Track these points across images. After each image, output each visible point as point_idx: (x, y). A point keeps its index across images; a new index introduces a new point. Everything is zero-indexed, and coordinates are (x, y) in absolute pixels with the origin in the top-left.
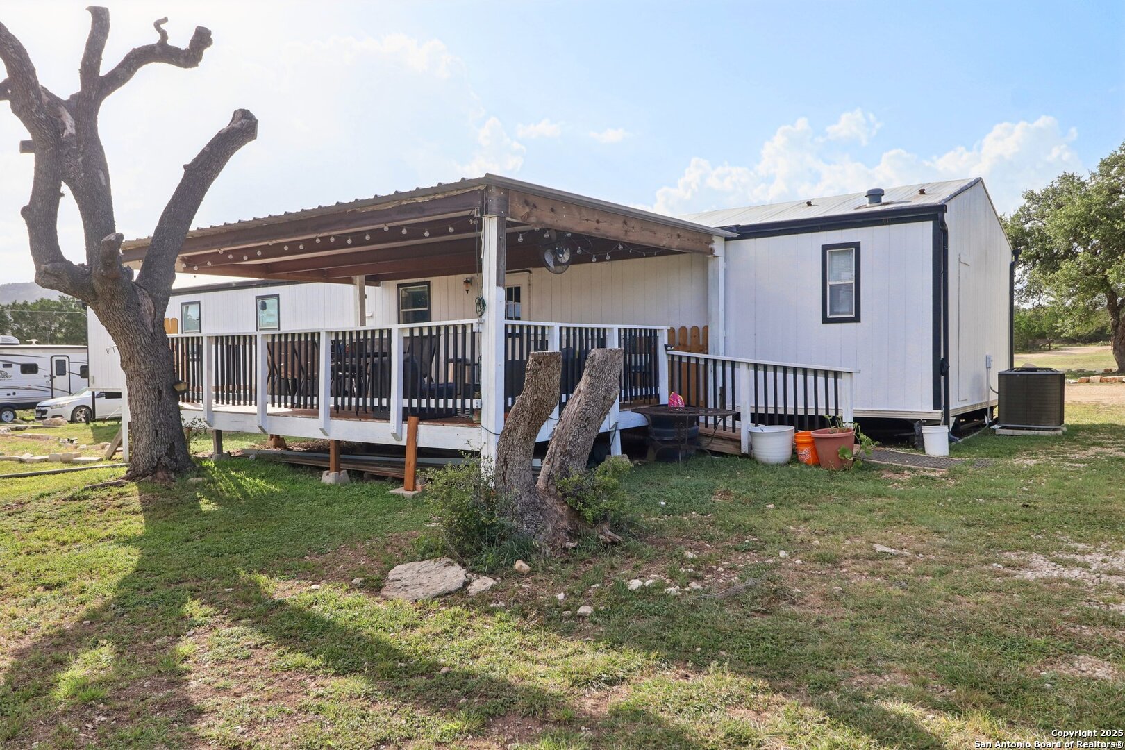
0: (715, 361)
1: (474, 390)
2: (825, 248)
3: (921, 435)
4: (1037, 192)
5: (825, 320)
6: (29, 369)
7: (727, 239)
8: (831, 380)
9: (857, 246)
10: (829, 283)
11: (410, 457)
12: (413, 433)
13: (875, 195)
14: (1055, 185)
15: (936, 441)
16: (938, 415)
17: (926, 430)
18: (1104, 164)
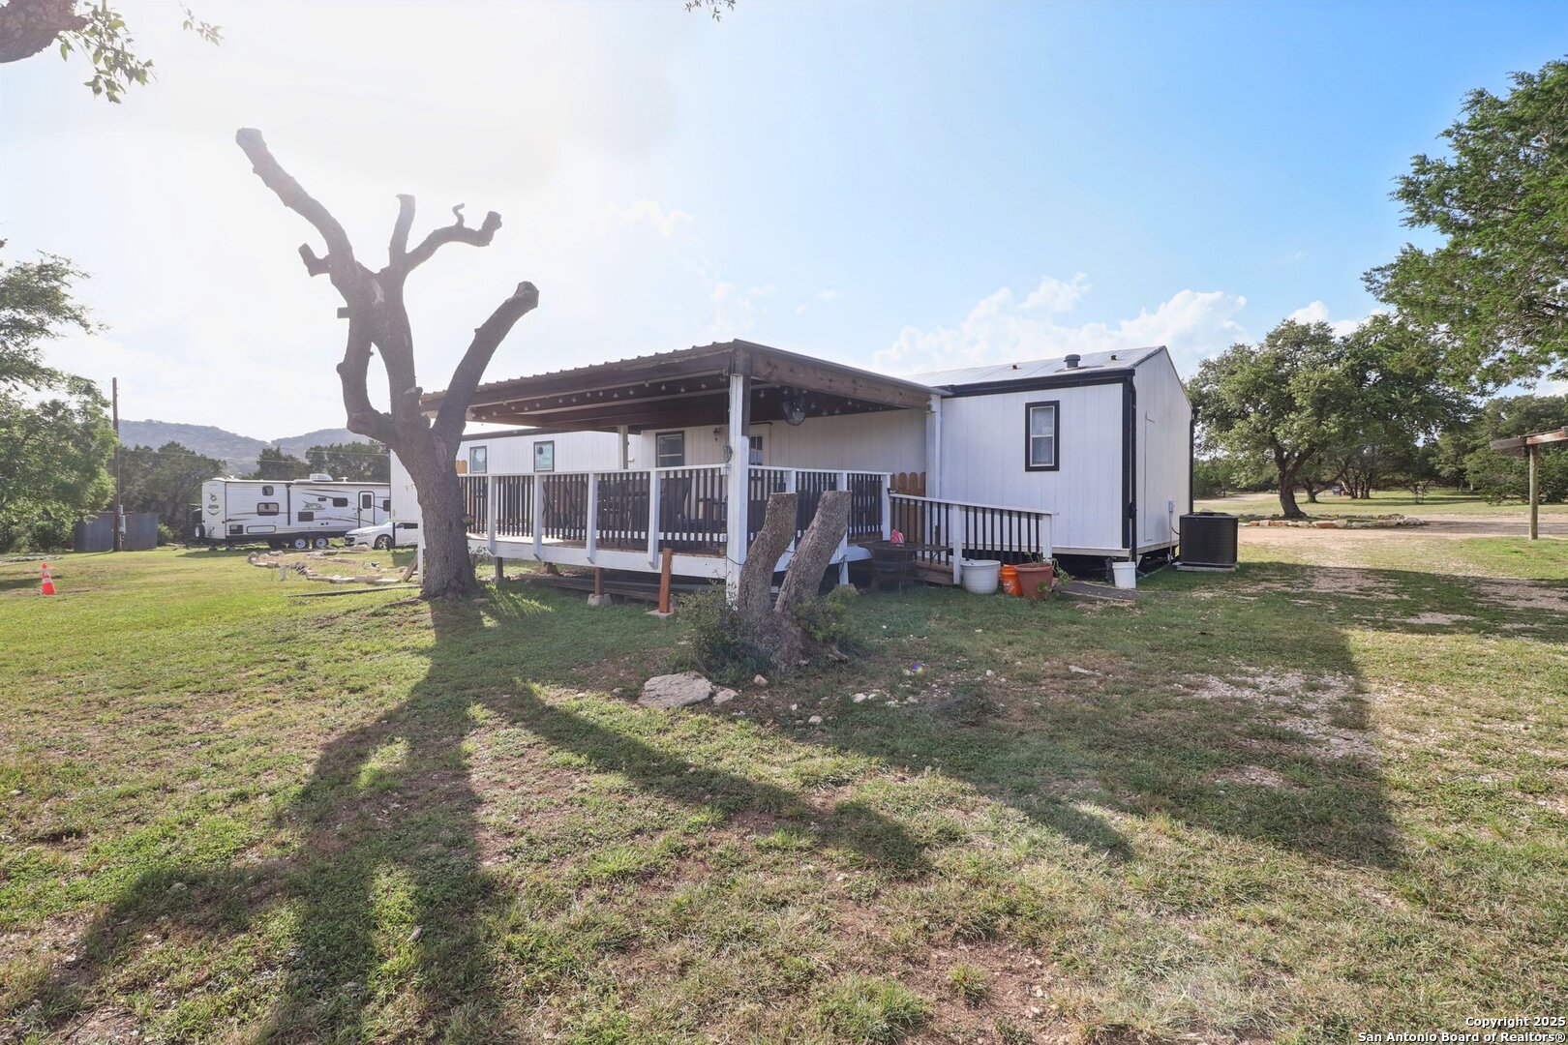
0: (931, 503)
1: (721, 526)
2: (1028, 406)
3: (1112, 570)
4: (1213, 360)
5: (1028, 469)
6: (340, 502)
7: (943, 397)
8: (1033, 521)
9: (1056, 404)
10: (1032, 436)
11: (665, 583)
12: (668, 563)
13: (1073, 360)
14: (1228, 354)
15: (1125, 575)
16: (1126, 553)
17: (1116, 566)
18: (1270, 336)
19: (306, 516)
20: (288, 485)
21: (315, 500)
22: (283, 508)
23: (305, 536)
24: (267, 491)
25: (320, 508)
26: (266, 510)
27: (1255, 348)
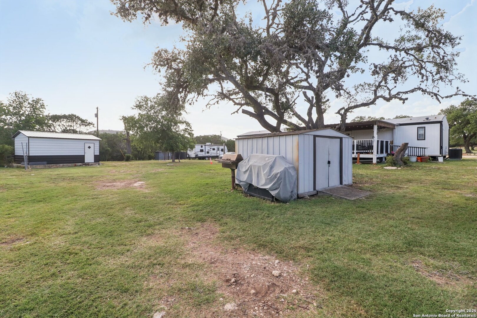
0: (394, 146)
2: (418, 128)
3: (438, 159)
4: (444, 109)
5: (418, 140)
6: (214, 149)
7: (397, 126)
8: (424, 149)
9: (425, 127)
10: (419, 133)
11: (358, 159)
12: (359, 156)
13: (427, 119)
14: (449, 108)
15: (441, 159)
16: (441, 155)
17: (438, 158)
18: (462, 103)
19: (208, 153)
20: (205, 145)
21: (209, 149)
22: (204, 151)
23: (207, 157)
24: (202, 147)
25: (210, 151)
26: (202, 151)
27: (457, 106)
